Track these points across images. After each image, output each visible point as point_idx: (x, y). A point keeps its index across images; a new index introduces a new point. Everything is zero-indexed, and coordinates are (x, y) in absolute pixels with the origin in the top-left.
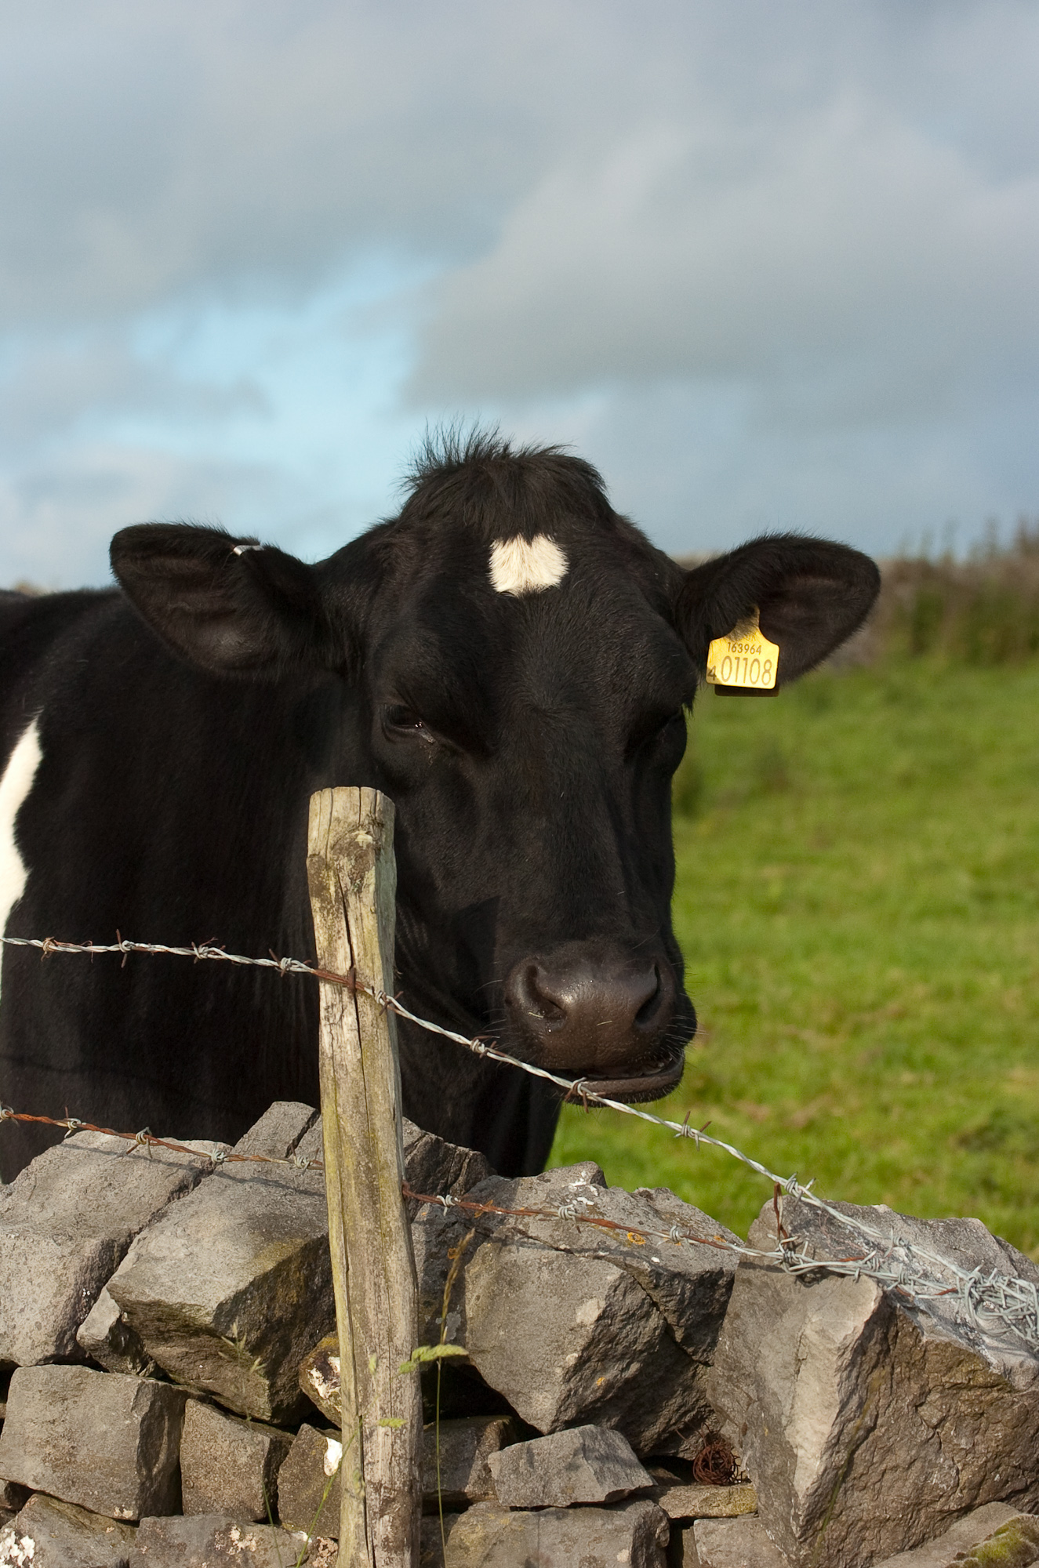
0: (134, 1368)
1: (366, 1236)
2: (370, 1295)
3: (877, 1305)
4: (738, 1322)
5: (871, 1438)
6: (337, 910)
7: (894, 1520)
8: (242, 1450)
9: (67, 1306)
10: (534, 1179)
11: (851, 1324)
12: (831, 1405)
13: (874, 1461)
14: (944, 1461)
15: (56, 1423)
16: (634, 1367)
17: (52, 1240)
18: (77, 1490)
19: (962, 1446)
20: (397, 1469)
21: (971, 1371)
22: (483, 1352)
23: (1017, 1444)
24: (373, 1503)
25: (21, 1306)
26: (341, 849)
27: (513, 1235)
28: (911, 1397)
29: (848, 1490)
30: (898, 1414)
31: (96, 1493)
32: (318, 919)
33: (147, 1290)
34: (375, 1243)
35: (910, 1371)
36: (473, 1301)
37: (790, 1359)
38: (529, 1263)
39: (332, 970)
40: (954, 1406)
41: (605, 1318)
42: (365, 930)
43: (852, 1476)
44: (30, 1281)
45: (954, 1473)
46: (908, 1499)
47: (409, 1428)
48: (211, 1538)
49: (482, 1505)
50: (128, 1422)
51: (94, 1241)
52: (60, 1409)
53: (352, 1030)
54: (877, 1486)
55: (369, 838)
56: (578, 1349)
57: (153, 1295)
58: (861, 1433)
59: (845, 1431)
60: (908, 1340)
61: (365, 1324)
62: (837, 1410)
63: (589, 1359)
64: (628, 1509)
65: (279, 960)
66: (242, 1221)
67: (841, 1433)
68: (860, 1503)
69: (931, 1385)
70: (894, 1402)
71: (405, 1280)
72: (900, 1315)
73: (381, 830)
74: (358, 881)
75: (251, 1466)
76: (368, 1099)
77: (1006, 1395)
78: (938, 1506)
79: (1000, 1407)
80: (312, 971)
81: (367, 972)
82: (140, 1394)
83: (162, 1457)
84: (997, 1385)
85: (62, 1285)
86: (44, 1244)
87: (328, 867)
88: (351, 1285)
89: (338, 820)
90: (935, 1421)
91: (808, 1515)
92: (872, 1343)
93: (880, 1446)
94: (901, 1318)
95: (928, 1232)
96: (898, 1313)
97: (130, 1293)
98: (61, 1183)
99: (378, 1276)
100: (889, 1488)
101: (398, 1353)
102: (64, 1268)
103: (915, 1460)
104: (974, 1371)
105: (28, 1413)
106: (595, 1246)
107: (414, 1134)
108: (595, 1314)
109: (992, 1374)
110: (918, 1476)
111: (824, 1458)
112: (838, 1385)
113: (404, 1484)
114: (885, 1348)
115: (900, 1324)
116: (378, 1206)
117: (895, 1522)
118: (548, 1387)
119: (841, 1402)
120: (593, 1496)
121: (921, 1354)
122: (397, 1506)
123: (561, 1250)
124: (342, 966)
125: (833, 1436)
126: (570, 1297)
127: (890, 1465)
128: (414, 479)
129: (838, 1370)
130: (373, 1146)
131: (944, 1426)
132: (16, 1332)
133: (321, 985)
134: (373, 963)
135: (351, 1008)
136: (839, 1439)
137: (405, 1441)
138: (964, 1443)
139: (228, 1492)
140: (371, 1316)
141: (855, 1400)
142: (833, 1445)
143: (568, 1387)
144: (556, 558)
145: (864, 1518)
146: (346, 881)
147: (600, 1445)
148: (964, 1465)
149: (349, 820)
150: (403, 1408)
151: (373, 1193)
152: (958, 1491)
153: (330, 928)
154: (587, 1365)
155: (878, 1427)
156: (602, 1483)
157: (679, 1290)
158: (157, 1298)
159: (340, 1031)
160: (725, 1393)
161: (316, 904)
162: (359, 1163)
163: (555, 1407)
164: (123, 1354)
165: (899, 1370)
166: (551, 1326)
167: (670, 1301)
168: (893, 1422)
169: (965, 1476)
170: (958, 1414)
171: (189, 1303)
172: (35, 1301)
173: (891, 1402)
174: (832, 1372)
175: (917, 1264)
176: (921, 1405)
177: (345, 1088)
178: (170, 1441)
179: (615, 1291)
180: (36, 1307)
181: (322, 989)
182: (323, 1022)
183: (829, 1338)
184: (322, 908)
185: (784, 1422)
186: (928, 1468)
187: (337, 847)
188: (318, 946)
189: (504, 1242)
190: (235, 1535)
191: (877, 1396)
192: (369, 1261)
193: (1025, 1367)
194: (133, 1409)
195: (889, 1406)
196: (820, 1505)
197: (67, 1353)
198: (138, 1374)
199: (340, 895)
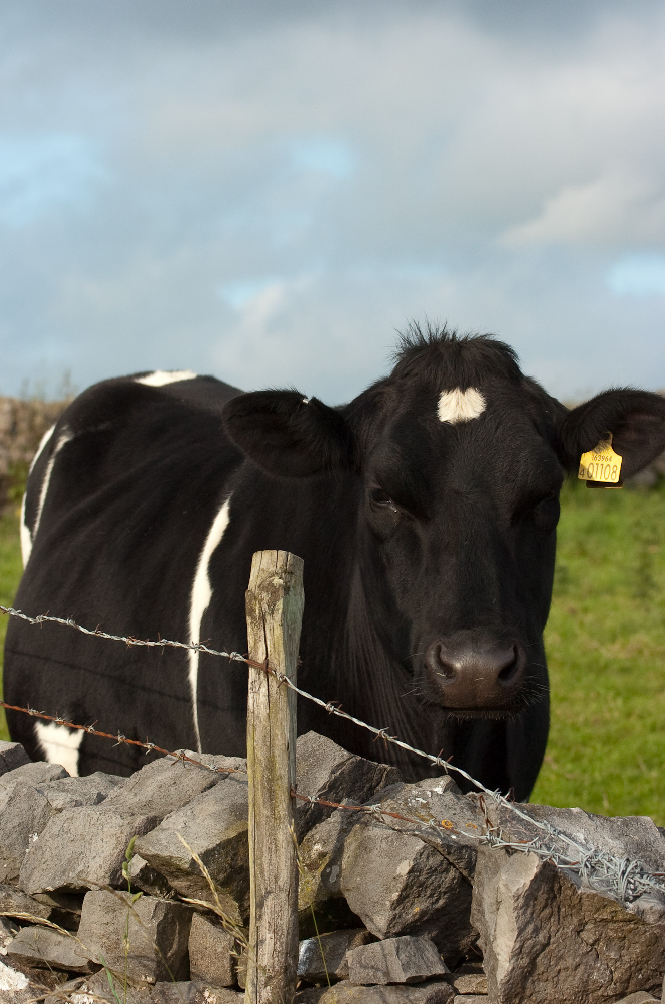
0: (161, 893)
1: (265, 819)
2: (266, 854)
3: (538, 870)
4: (480, 877)
5: (546, 951)
6: (260, 624)
7: (569, 1000)
8: (219, 944)
9: (119, 855)
10: (413, 785)
11: (522, 882)
12: (513, 930)
13: (551, 964)
14: (601, 966)
15: (109, 925)
16: (441, 902)
17: (120, 816)
18: (120, 964)
19: (612, 957)
20: (276, 959)
21: (613, 911)
22: (348, 890)
23: (651, 957)
24: (261, 979)
25: (94, 855)
26: (263, 588)
27: (372, 820)
28: (573, 926)
29: (535, 981)
30: (565, 937)
31: (131, 966)
32: (249, 629)
33: (150, 848)
34: (270, 824)
35: (571, 910)
36: (346, 860)
37: (493, 901)
38: (377, 837)
39: (256, 660)
40: (604, 932)
41: (414, 872)
42: (275, 636)
43: (536, 973)
44: (102, 840)
45: (608, 973)
46: (577, 988)
47: (286, 935)
48: (194, 995)
49: (343, 982)
50: (150, 925)
51: (142, 817)
52: (112, 916)
53: (265, 696)
54: (555, 979)
55: (281, 581)
56: (399, 890)
57: (153, 851)
58: (538, 947)
59: (525, 946)
60: (569, 891)
61: (262, 872)
62: (517, 933)
63: (407, 896)
64: (428, 987)
65: (230, 654)
66: (226, 807)
67: (521, 947)
68: (545, 990)
69: (587, 919)
70: (562, 929)
71: (288, 846)
72: (561, 876)
73: (291, 576)
74: (272, 607)
75: (224, 954)
76: (272, 738)
77: (641, 926)
78: (600, 993)
79: (636, 934)
80: (245, 660)
81: (275, 661)
82: (157, 908)
83: (175, 946)
84: (633, 920)
85: (119, 843)
86: (114, 818)
87: (256, 599)
88: (256, 848)
89: (263, 570)
90: (591, 941)
91: (505, 996)
92: (540, 893)
93: (554, 955)
94: (562, 878)
95: (607, 825)
96: (559, 875)
97: (142, 849)
98: (149, 782)
99: (271, 843)
100: (564, 981)
101: (281, 890)
102: (121, 833)
103: (579, 965)
104: (616, 911)
105: (94, 918)
106: (415, 828)
107: (345, 756)
108: (407, 869)
109: (628, 914)
110: (583, 974)
111: (512, 962)
112: (516, 918)
113: (281, 968)
114: (551, 895)
115: (561, 882)
116: (273, 801)
117: (570, 1002)
118: (382, 913)
119: (518, 928)
120: (400, 979)
121: (578, 901)
122: (275, 981)
123: (396, 830)
124: (261, 658)
125: (516, 948)
126: (394, 858)
127: (562, 967)
128: (400, 354)
129: (516, 909)
130: (273, 766)
131: (599, 944)
132: (89, 870)
133: (250, 669)
134: (279, 656)
135: (265, 683)
136: (521, 951)
137: (282, 942)
138: (613, 955)
139: (213, 968)
140: (265, 867)
141: (531, 928)
142: (518, 953)
143: (394, 913)
144: (478, 401)
145: (548, 999)
146: (265, 607)
147: (411, 948)
148: (616, 968)
149: (270, 570)
150: (282, 923)
151: (271, 794)
152: (612, 984)
153: (255, 635)
154: (407, 900)
155: (551, 944)
156: (406, 971)
157: (467, 856)
158: (155, 853)
159: (258, 697)
160: (478, 920)
161: (249, 620)
162: (264, 776)
163: (386, 925)
164: (152, 884)
165: (563, 909)
166: (384, 876)
167: (461, 862)
168: (561, 941)
169: (616, 975)
170: (608, 937)
171: (174, 856)
172: (103, 852)
173: (559, 929)
174: (512, 910)
175: (592, 845)
176: (582, 931)
177: (259, 730)
178: (180, 937)
179: (421, 855)
180: (103, 855)
181: (250, 671)
182: (250, 691)
183: (509, 890)
184: (252, 623)
185: (492, 939)
186: (589, 969)
187: (261, 586)
188: (249, 645)
189: (366, 824)
190: (206, 994)
191: (549, 926)
192: (266, 834)
193: (654, 910)
194: (152, 918)
195: (558, 931)
196: (514, 990)
197: (120, 883)
198: (164, 897)
199: (262, 615)
